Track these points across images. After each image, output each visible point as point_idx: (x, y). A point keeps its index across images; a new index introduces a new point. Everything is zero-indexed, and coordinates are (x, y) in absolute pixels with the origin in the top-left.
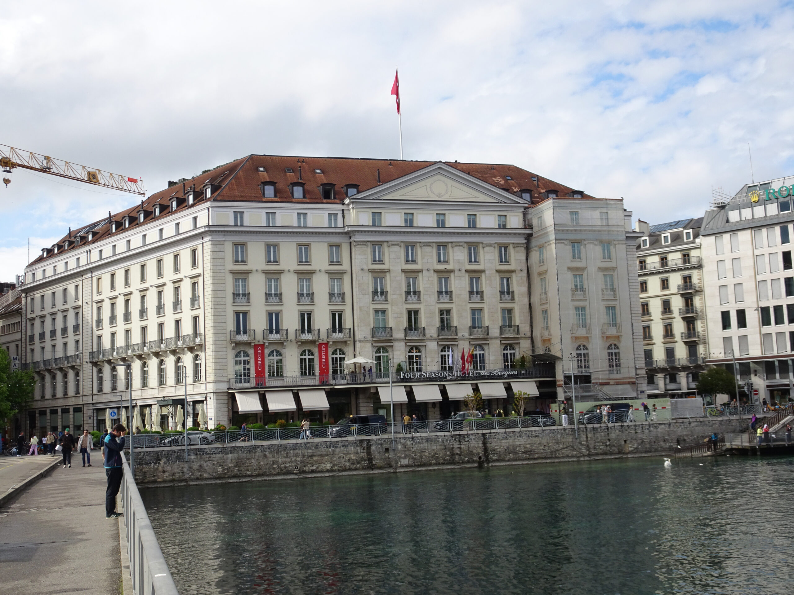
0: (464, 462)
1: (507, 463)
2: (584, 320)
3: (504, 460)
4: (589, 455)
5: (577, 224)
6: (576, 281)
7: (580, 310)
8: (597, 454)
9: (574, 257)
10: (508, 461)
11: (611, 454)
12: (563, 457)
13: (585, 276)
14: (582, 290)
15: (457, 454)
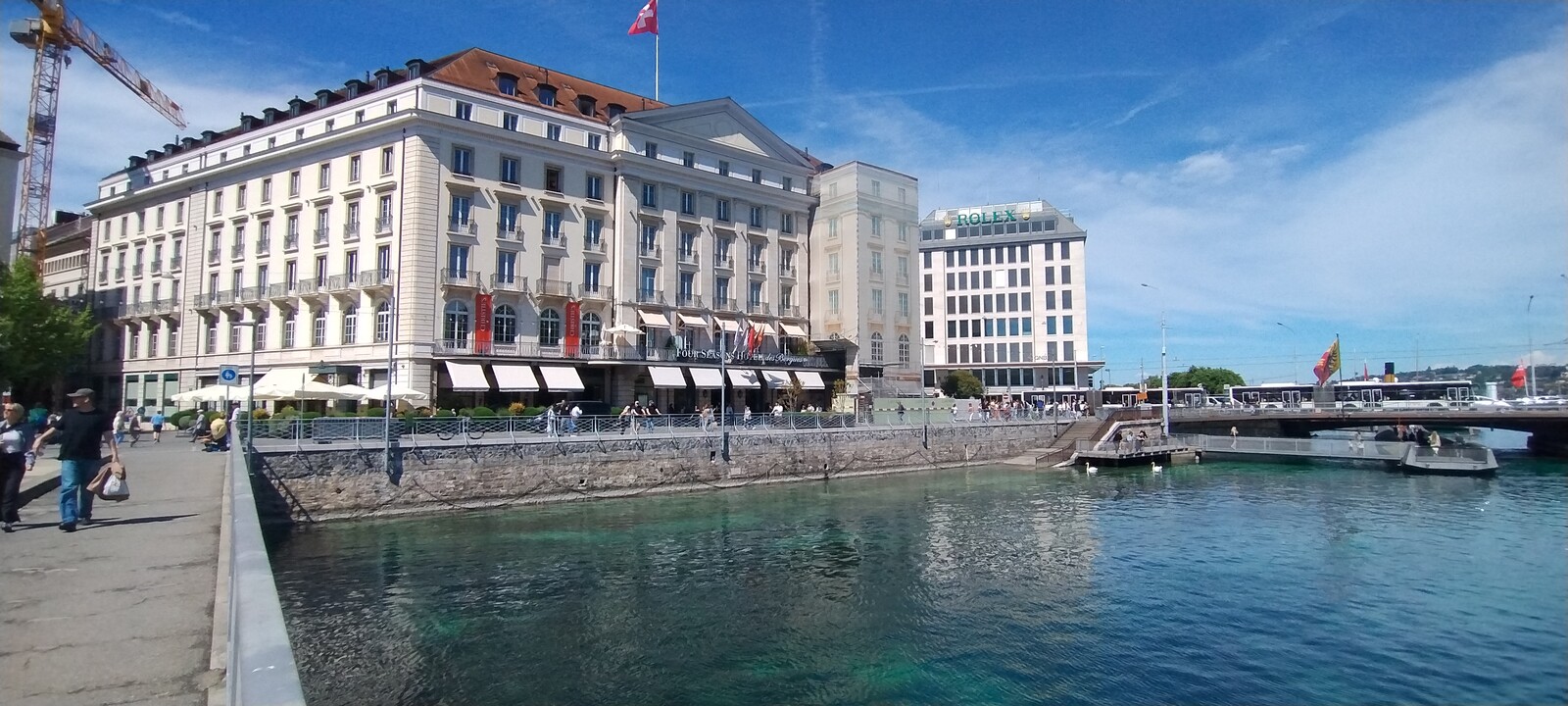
0: (807, 473)
1: (855, 474)
2: (880, 305)
3: (852, 470)
4: (934, 463)
5: (878, 197)
6: (874, 260)
7: (878, 293)
8: (942, 462)
9: (874, 232)
10: (856, 470)
11: (955, 461)
12: (911, 465)
13: (883, 256)
14: (880, 271)
15: (800, 461)
